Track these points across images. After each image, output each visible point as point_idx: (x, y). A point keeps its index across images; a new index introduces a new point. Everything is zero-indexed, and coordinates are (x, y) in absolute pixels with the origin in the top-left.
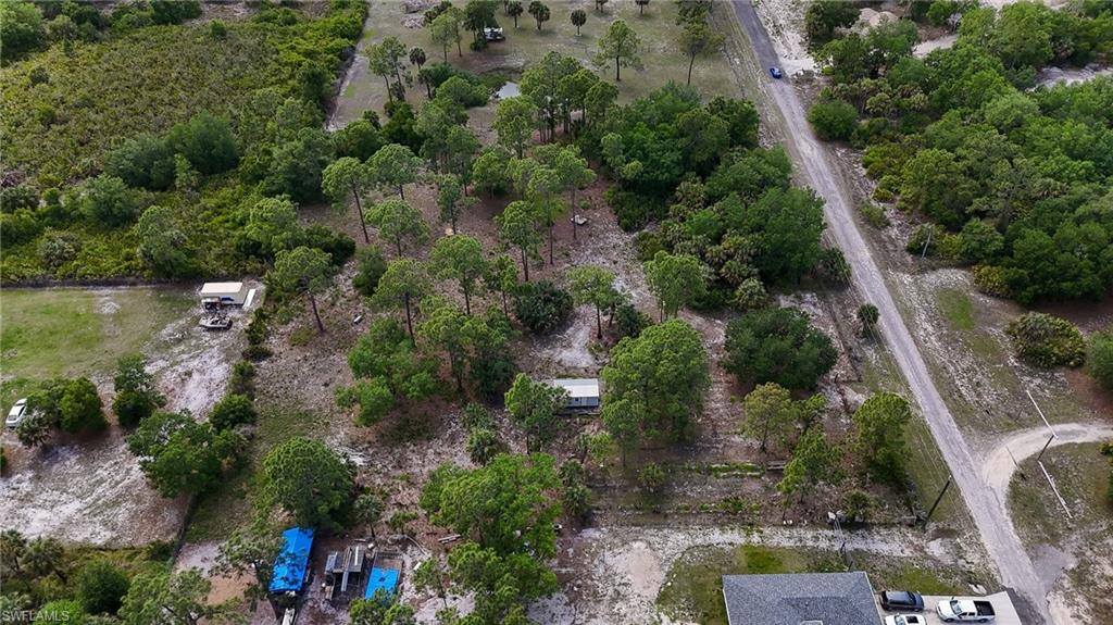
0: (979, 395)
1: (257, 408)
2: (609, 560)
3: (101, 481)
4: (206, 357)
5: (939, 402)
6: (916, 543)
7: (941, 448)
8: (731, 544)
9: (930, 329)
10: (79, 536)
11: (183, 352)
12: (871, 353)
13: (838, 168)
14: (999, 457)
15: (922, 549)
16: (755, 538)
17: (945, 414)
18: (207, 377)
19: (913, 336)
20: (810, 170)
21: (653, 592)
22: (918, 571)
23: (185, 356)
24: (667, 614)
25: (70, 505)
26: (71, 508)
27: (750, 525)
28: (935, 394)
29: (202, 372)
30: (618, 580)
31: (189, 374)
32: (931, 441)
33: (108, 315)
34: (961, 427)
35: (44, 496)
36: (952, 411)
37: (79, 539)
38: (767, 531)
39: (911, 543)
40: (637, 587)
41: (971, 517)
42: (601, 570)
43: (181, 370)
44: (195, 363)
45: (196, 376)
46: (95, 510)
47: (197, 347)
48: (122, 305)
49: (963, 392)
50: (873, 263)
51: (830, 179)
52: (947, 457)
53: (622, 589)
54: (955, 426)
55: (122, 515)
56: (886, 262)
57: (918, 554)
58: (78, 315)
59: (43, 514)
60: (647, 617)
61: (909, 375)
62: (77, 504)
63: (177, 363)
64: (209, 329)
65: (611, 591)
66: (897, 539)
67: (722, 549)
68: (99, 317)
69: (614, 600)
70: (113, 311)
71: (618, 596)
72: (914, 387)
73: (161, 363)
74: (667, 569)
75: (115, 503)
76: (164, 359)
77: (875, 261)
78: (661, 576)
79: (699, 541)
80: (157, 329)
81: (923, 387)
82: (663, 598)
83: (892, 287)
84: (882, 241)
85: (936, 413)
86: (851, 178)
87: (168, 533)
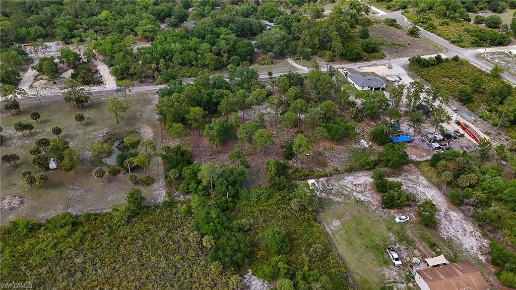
3: (408, 187)
4: (344, 184)
10: (426, 183)
11: (347, 191)
18: (354, 180)
23: (348, 189)
25: (420, 189)
26: (420, 188)
29: (352, 182)
31: (355, 185)
33: (341, 222)
35: (422, 197)
37: (427, 182)
43: (354, 188)
44: (350, 185)
45: (355, 183)
46: (416, 183)
47: (342, 188)
48: (332, 220)
55: (413, 177)
58: (346, 232)
59: (427, 194)
62: (418, 188)
63: (352, 190)
68: (343, 224)
70: (338, 221)
73: (355, 194)
75: (411, 180)
76: (352, 195)
80: (339, 203)
87: (410, 166)
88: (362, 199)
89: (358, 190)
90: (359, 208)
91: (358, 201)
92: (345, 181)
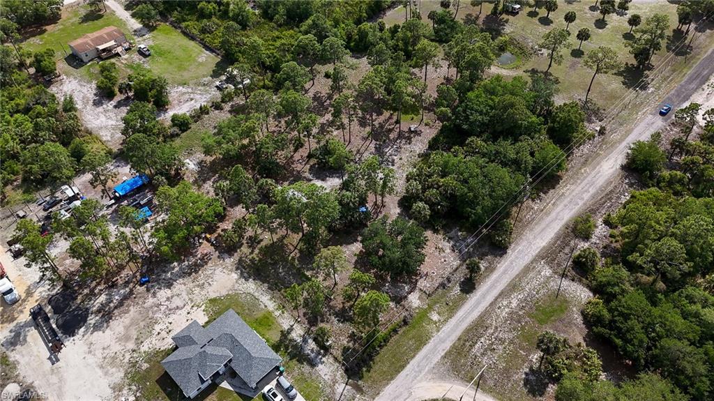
0: (483, 354)
1: (193, 126)
2: (217, 272)
4: (205, 96)
5: (454, 337)
6: (337, 378)
7: (417, 356)
8: (266, 306)
9: (514, 304)
11: (200, 90)
12: (457, 290)
13: (610, 188)
14: (440, 386)
15: (335, 382)
16: (277, 313)
17: (448, 345)
18: (195, 104)
19: (496, 299)
20: (589, 178)
21: (213, 296)
22: (318, 387)
23: (199, 92)
24: (206, 307)
27: (284, 307)
28: (458, 333)
29: (196, 101)
30: (210, 281)
31: (192, 99)
32: (418, 349)
33: (198, 62)
34: (444, 357)
35: (110, 113)
36: (454, 347)
37: (101, 134)
38: (286, 314)
39: (335, 376)
40: (210, 289)
41: (378, 394)
42: (210, 272)
43: (192, 96)
44: (198, 97)
46: (115, 128)
47: (206, 91)
48: (206, 61)
49: (477, 346)
50: (539, 250)
51: (592, 191)
52: (413, 362)
53: (206, 284)
54: (443, 354)
56: (548, 256)
57: (330, 382)
58: (191, 56)
59: (104, 119)
60: (199, 301)
61: (460, 313)
62: (114, 123)
64: (217, 87)
65: (201, 282)
66: (331, 369)
67: (260, 305)
68: (195, 61)
69: (198, 286)
70: (201, 61)
71: (202, 286)
72: (453, 321)
73: (190, 90)
74: (230, 292)
77: (541, 250)
78: (224, 293)
79: (256, 294)
80: (204, 76)
81: (457, 326)
82: (213, 301)
83: (527, 269)
84: (568, 245)
85: (442, 341)
86: (610, 199)
88: (181, 88)
89: (187, 96)
90: (184, 78)
91: (185, 84)
92: (205, 99)
